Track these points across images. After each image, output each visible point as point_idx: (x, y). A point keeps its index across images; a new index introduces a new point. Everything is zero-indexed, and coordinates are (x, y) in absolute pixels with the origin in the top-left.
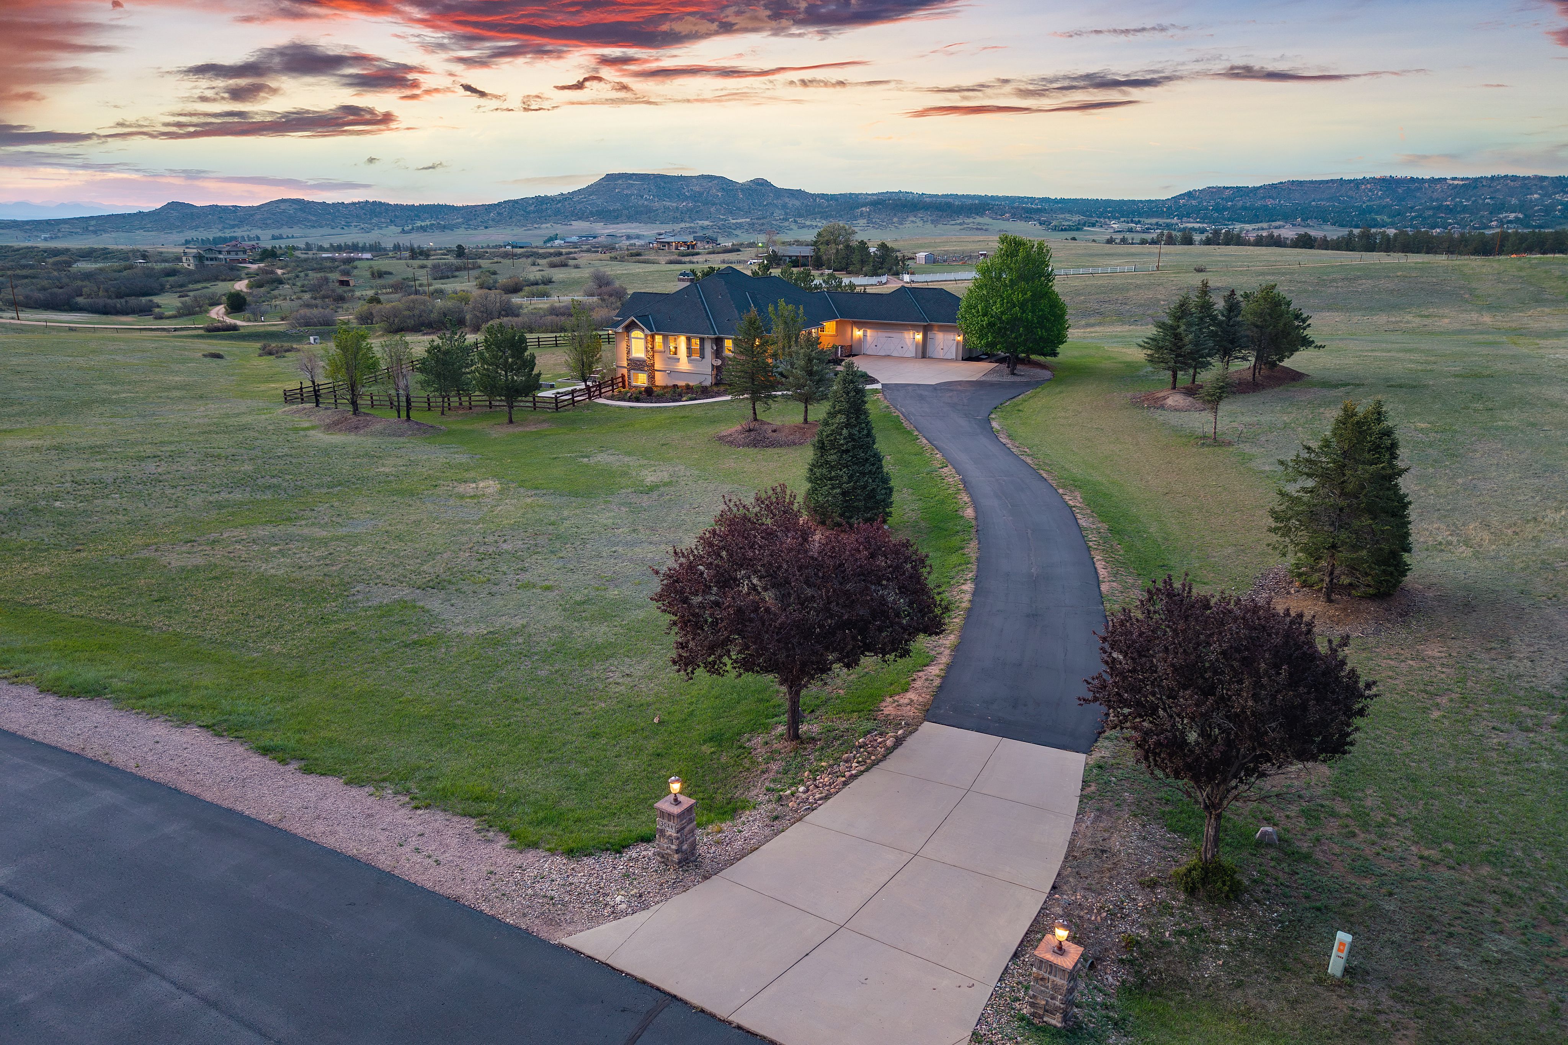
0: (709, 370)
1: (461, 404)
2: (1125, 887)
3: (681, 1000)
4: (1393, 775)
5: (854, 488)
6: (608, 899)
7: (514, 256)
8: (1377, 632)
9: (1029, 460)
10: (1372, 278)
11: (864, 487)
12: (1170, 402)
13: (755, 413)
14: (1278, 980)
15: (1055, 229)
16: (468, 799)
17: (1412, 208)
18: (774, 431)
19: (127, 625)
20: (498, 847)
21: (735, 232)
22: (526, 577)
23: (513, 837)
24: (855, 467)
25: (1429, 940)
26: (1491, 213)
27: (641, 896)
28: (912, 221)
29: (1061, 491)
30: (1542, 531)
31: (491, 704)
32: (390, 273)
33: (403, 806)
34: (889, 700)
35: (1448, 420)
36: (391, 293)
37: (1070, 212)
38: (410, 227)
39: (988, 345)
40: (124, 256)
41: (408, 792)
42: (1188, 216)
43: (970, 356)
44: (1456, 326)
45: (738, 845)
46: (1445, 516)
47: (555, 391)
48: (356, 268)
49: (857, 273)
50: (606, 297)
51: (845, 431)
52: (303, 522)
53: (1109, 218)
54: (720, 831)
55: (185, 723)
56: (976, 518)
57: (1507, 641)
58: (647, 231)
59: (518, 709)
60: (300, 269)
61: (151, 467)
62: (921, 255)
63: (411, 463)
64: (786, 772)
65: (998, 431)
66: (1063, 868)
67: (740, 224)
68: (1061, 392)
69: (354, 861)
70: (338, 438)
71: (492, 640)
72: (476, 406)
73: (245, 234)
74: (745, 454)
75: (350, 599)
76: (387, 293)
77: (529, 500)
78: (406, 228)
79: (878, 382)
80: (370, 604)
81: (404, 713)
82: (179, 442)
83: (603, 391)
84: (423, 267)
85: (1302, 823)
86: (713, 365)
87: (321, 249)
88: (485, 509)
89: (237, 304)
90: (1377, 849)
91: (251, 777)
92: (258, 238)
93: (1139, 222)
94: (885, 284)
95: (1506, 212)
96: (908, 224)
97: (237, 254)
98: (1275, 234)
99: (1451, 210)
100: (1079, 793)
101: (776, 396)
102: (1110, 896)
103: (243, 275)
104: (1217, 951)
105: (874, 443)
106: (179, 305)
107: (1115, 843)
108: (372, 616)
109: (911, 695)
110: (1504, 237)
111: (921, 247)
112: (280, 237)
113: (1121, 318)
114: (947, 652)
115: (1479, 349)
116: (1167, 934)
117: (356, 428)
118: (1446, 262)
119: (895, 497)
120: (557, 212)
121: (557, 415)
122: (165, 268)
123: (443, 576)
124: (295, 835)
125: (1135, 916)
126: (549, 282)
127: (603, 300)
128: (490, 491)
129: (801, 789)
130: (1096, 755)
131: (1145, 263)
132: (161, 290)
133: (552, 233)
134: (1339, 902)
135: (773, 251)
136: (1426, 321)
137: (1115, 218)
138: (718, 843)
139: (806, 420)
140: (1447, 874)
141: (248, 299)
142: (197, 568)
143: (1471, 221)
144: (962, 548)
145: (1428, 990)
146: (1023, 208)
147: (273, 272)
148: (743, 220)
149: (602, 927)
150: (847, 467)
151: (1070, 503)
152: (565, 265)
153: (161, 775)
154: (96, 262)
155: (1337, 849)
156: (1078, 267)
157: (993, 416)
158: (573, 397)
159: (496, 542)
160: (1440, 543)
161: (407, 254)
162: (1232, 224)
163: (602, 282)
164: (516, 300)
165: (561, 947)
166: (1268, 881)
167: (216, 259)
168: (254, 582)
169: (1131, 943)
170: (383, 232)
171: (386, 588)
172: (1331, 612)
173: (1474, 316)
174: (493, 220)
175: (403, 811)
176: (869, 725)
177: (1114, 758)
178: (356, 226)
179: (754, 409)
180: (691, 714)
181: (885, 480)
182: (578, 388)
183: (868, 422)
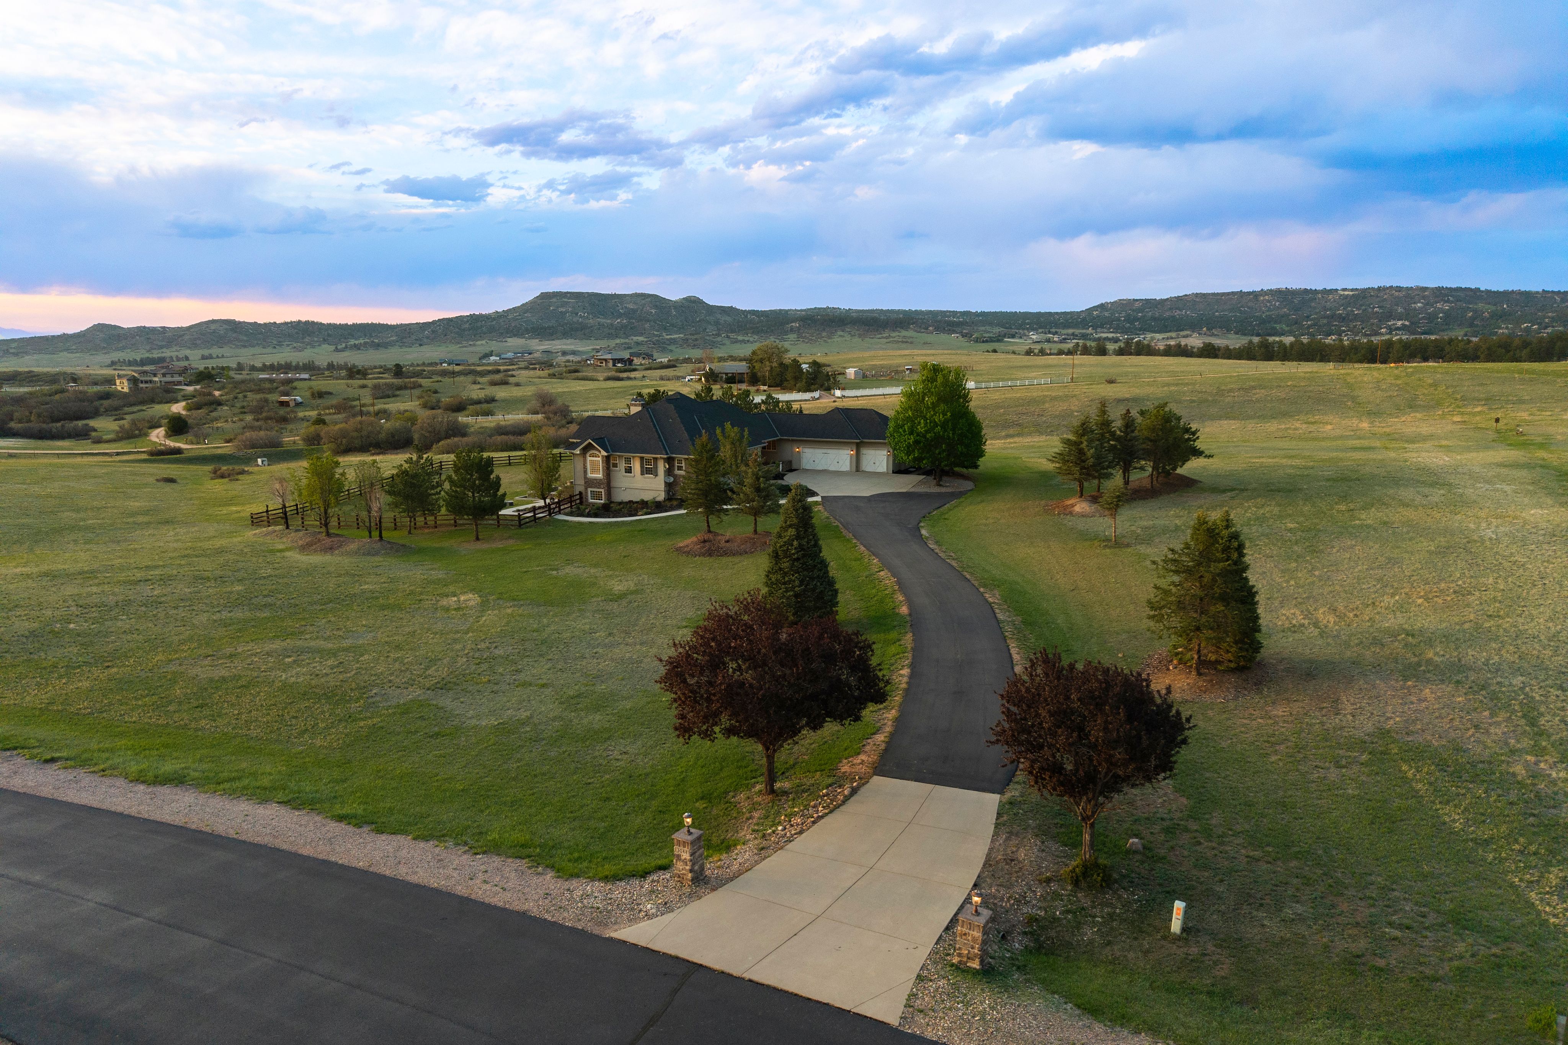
0: (662, 486)
1: (426, 523)
2: (1027, 883)
3: (706, 967)
4: (1234, 802)
5: (804, 590)
6: (641, 906)
7: (453, 374)
8: (1236, 698)
9: (954, 563)
10: (1265, 388)
11: (813, 590)
12: (1077, 509)
13: (708, 526)
14: (1136, 939)
15: (977, 341)
16: (515, 846)
17: (1308, 317)
18: (727, 541)
19: (177, 727)
20: (548, 877)
21: (670, 347)
22: (522, 677)
23: (558, 871)
24: (805, 573)
25: (1246, 909)
26: (1380, 321)
27: (666, 903)
28: (841, 336)
29: (982, 590)
30: (1378, 613)
31: (514, 779)
32: (330, 393)
33: (465, 852)
34: (845, 761)
35: (1314, 521)
36: (334, 414)
37: (991, 324)
38: (344, 345)
39: (915, 459)
40: (53, 379)
41: (466, 844)
42: (1102, 327)
43: (899, 469)
44: (1338, 432)
45: (735, 867)
46: (1300, 603)
47: (515, 509)
48: (295, 388)
49: (790, 389)
50: (551, 416)
51: (795, 543)
52: (307, 636)
53: (1027, 329)
54: (720, 860)
55: (264, 801)
56: (910, 615)
57: (1337, 701)
58: (584, 347)
59: (537, 782)
60: (238, 391)
61: (146, 590)
62: (851, 372)
63: (392, 580)
64: (767, 817)
65: (927, 538)
66: (982, 872)
67: (674, 339)
68: (982, 501)
69: (437, 892)
70: (316, 559)
71: (503, 729)
72: (440, 525)
73: (174, 354)
74: (701, 563)
75: (370, 700)
76: (330, 414)
77: (509, 611)
78: (339, 347)
79: (818, 495)
80: (389, 704)
81: (442, 788)
82: (164, 566)
83: (562, 507)
84: (364, 387)
85: (1162, 837)
86: (665, 482)
87: (253, 368)
88: (471, 620)
89: (178, 426)
90: (1216, 852)
91: (334, 837)
92: (187, 358)
93: (1056, 333)
94: (818, 399)
95: (1394, 319)
96: (836, 339)
97: (172, 377)
98: (1183, 344)
99: (1344, 319)
100: (994, 821)
101: (727, 510)
102: (1016, 889)
103: (179, 397)
104: (1093, 922)
105: (820, 552)
106: (117, 428)
107: (1021, 855)
108: (394, 713)
109: (863, 757)
110: (1389, 344)
111: (850, 362)
112: (210, 357)
113: (1040, 429)
114: (890, 723)
115: (1354, 454)
116: (1058, 913)
117: (331, 549)
118: (1332, 372)
119: (840, 598)
120: (492, 330)
121: (520, 531)
122: (99, 391)
123: (448, 679)
124: (385, 876)
125: (1034, 902)
126: (491, 400)
127: (548, 418)
128: (472, 603)
129: (780, 828)
130: (1008, 795)
131: (1060, 375)
132: (95, 414)
133: (487, 350)
134: (1183, 887)
135: (710, 369)
136: (1312, 428)
137: (1033, 330)
138: (719, 867)
139: (755, 531)
140: (1265, 866)
141: (190, 421)
142: (224, 679)
143: (1363, 328)
144: (899, 640)
145: (1240, 940)
146: (946, 322)
147: (210, 394)
148: (677, 336)
149: (641, 925)
150: (798, 573)
151: (990, 599)
152: (506, 383)
153: (259, 839)
154: (21, 386)
155: (1186, 853)
156: (998, 380)
157: (922, 524)
158: (535, 514)
159: (488, 648)
160: (1294, 626)
161: (344, 373)
162: (1143, 334)
163: (546, 402)
164: (462, 419)
165: (611, 939)
166: (1133, 875)
167: (151, 382)
168: (280, 689)
169: (1032, 920)
170: (316, 350)
171: (399, 691)
172: (1200, 683)
173: (1355, 421)
174: (428, 338)
175: (465, 857)
176: (830, 781)
177: (1022, 797)
178: (288, 345)
179: (708, 522)
180: (683, 780)
181: (831, 583)
182: (537, 505)
183: (815, 534)
